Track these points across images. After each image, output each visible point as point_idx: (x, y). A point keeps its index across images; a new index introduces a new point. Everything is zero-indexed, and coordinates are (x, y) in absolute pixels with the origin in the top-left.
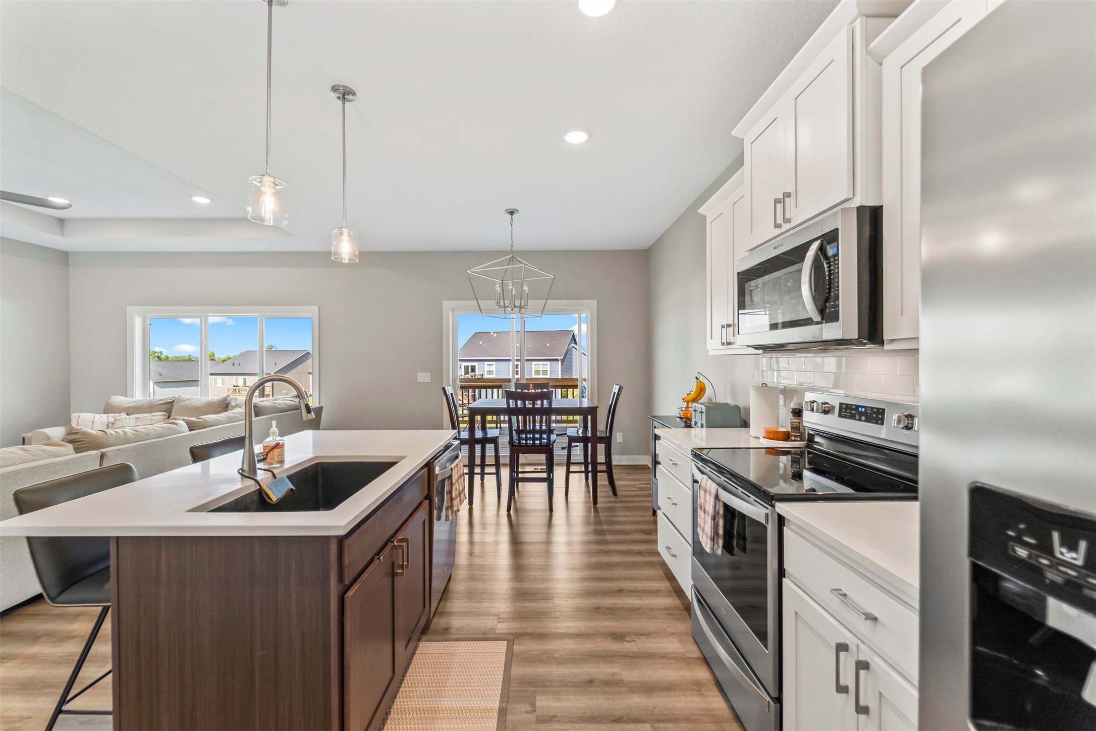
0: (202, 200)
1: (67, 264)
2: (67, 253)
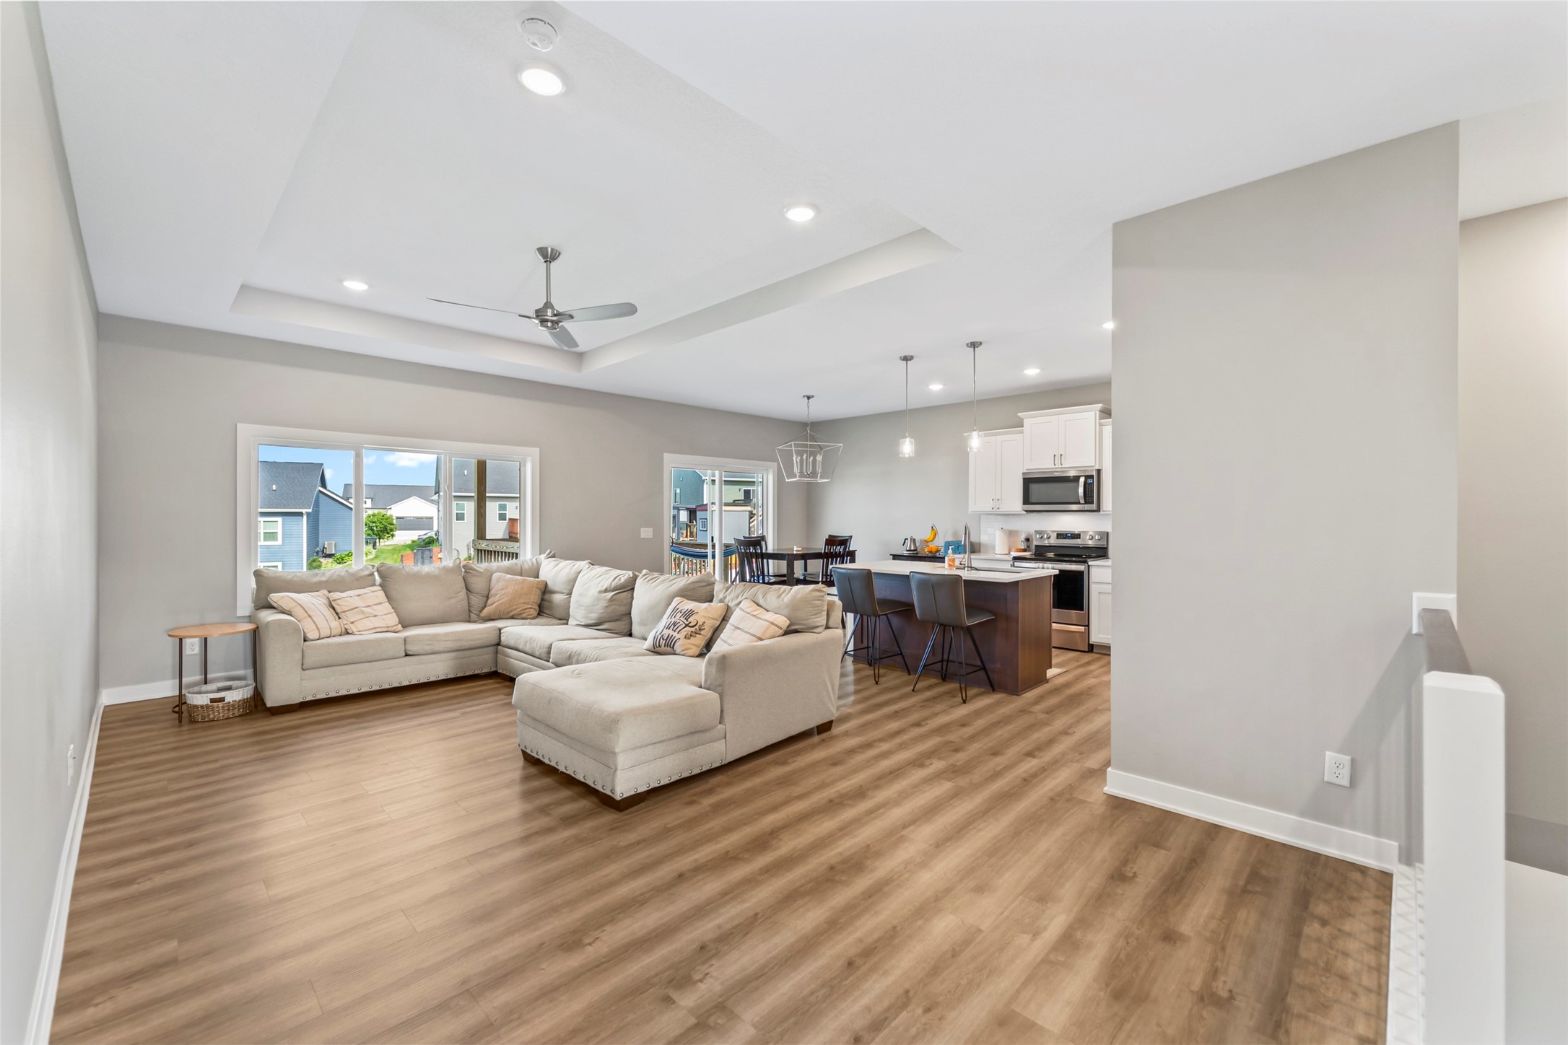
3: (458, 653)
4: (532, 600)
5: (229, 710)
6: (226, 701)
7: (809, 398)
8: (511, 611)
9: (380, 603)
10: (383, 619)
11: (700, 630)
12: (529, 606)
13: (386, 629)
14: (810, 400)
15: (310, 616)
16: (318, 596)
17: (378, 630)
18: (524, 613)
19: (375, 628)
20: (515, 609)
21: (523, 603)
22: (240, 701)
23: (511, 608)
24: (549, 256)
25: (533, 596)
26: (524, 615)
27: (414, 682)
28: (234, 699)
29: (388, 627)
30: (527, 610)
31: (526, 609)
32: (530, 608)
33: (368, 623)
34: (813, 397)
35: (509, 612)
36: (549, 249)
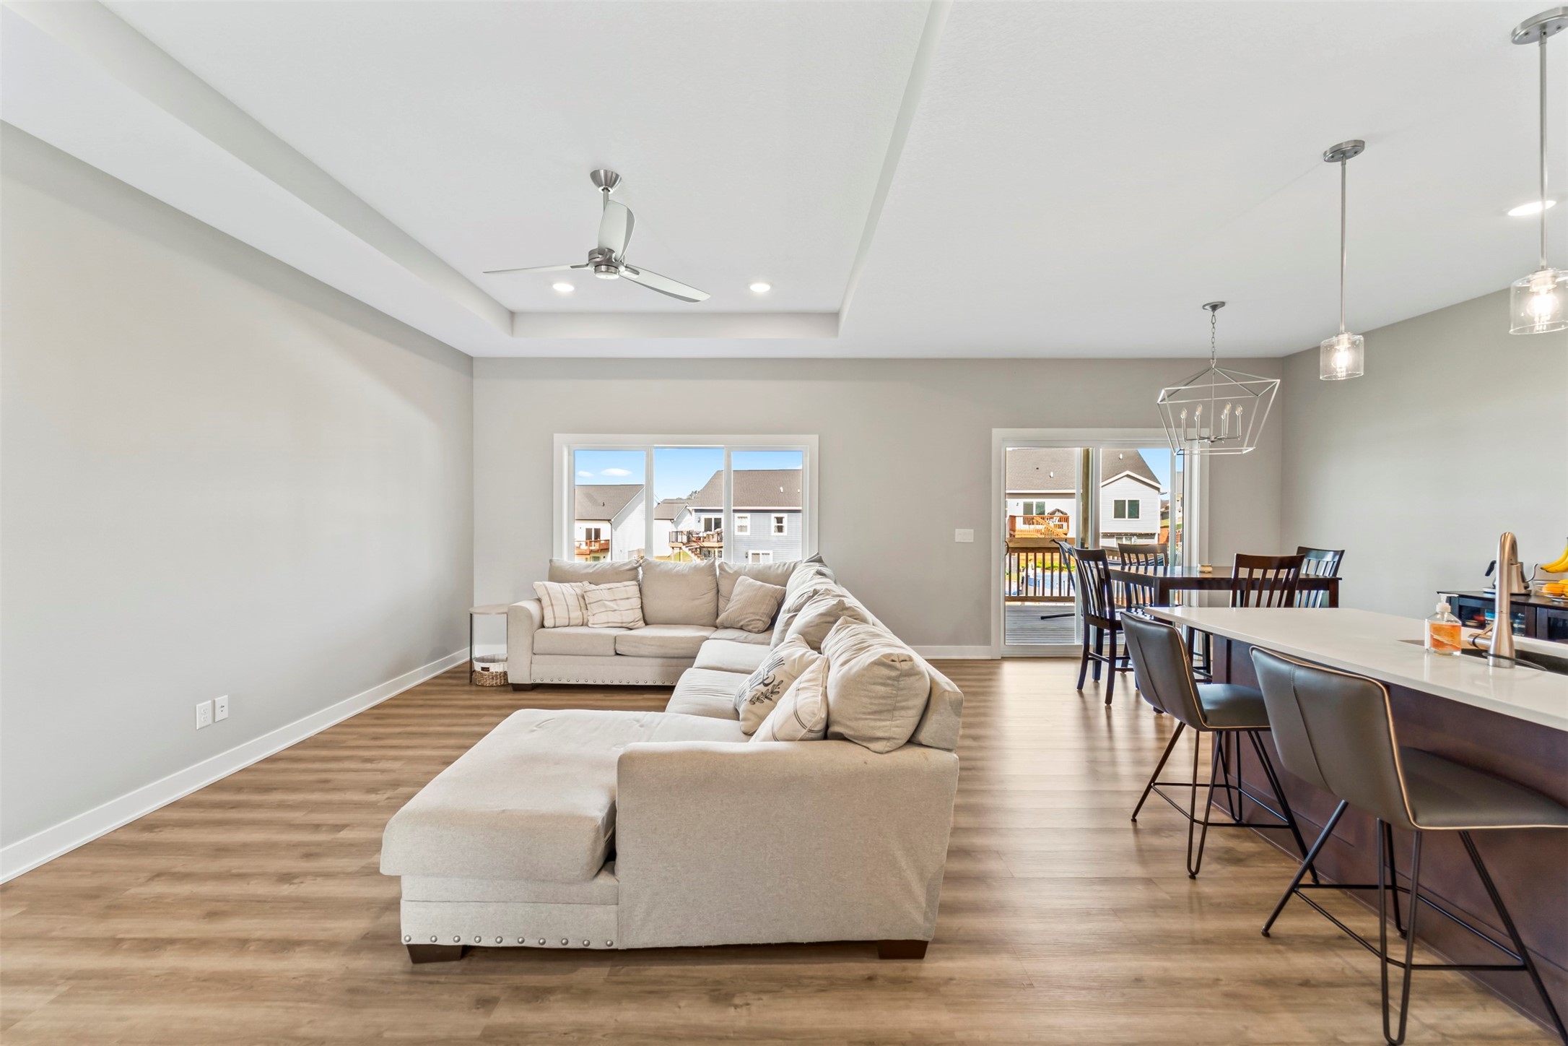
0: (760, 288)
1: (471, 374)
2: (471, 359)
3: (665, 660)
4: (762, 611)
5: (493, 678)
6: (491, 671)
7: (1214, 307)
8: (741, 621)
9: (628, 598)
10: (621, 615)
11: (772, 693)
12: (758, 618)
13: (619, 625)
14: (1217, 312)
15: (552, 605)
16: (577, 587)
17: (610, 625)
18: (751, 625)
19: (608, 623)
20: (745, 618)
21: (751, 613)
22: (501, 673)
23: (740, 618)
24: (606, 181)
25: (764, 606)
26: (750, 627)
27: (624, 683)
28: (497, 670)
29: (622, 623)
30: (754, 622)
31: (753, 620)
32: (758, 620)
33: (603, 617)
34: (1223, 304)
35: (739, 622)
36: (602, 173)
